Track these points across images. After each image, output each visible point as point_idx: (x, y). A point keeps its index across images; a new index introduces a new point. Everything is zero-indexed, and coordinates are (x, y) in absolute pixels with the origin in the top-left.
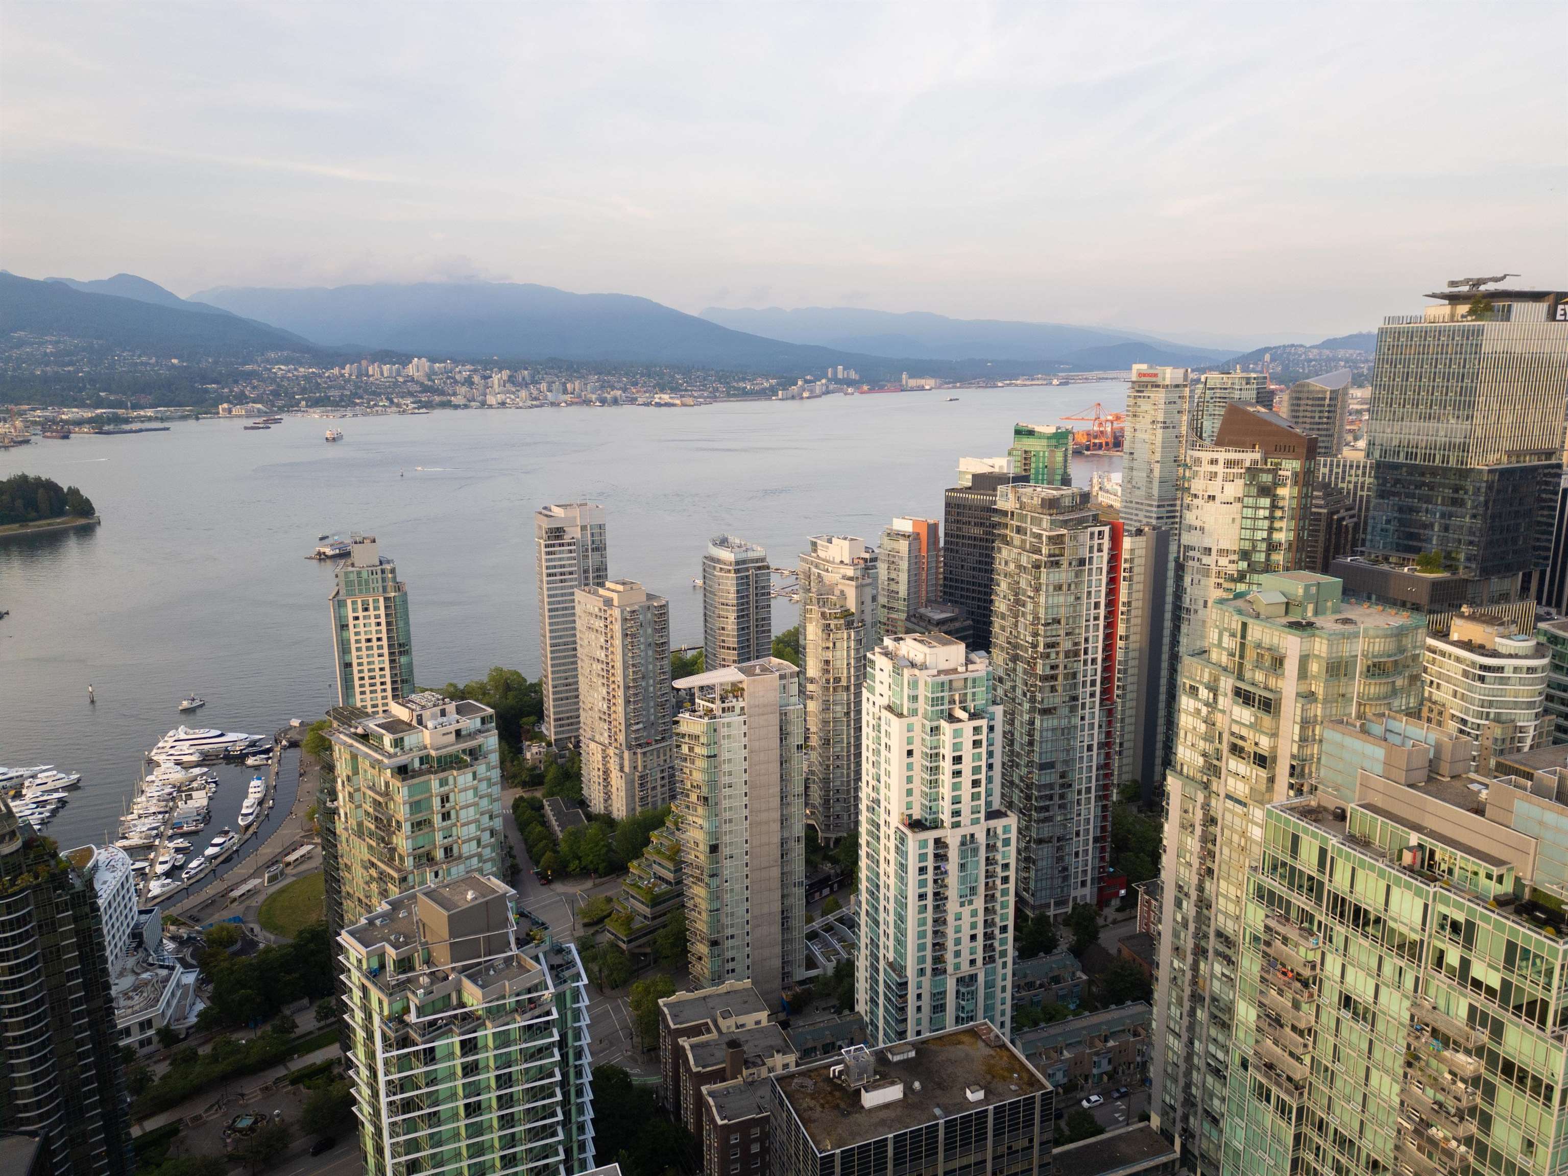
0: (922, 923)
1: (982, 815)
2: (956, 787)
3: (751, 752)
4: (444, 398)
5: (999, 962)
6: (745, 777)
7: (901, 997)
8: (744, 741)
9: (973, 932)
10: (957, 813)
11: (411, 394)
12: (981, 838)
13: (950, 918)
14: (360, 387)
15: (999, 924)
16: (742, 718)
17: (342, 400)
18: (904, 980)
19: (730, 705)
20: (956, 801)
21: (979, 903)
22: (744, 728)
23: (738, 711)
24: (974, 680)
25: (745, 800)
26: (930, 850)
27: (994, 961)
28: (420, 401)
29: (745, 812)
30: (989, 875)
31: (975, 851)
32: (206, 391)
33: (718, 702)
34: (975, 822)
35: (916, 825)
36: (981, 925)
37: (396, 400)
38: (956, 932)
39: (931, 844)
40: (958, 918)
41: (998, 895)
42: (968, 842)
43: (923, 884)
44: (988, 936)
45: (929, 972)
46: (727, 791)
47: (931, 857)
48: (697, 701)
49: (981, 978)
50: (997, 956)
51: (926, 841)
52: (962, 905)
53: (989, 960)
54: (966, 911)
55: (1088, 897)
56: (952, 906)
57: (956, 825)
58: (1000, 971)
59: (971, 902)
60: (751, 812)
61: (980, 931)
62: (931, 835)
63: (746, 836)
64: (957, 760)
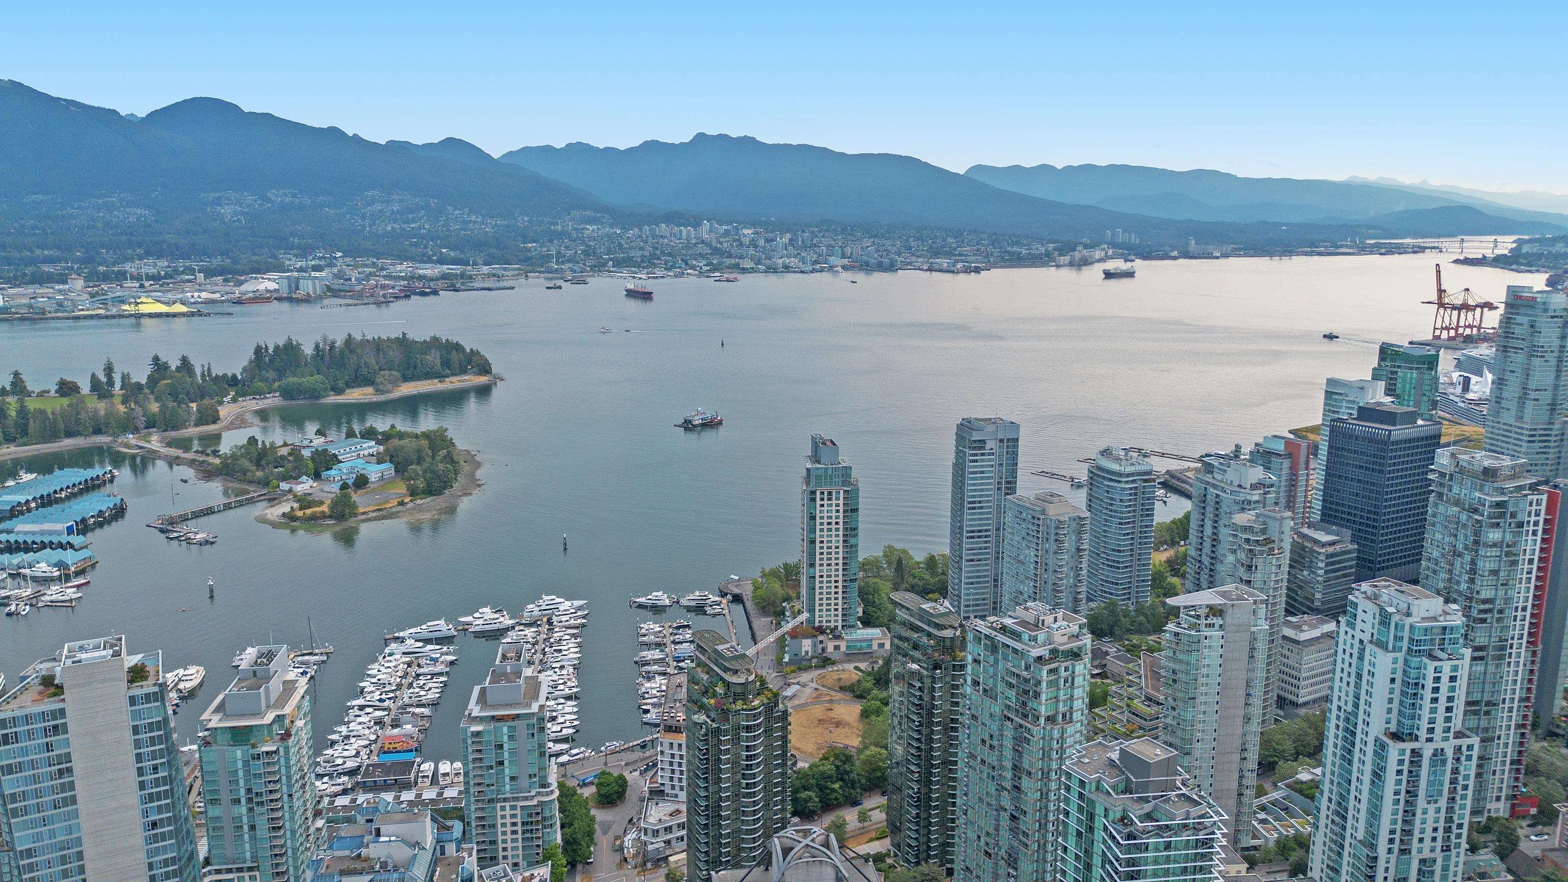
0: (1395, 813)
1: (1451, 735)
2: (1433, 711)
3: (1226, 660)
4: (733, 261)
5: (1454, 852)
6: (1219, 680)
7: (1371, 867)
8: (1221, 651)
9: (1436, 825)
10: (1431, 730)
11: (702, 256)
12: (1449, 753)
13: (1419, 812)
14: (657, 249)
15: (1457, 821)
16: (1221, 633)
17: (642, 261)
18: (1375, 855)
19: (1212, 622)
20: (1432, 721)
21: (1443, 803)
22: (1222, 642)
23: (1217, 626)
24: (1452, 629)
25: (1217, 698)
26: (1407, 757)
27: (1450, 850)
28: (712, 264)
29: (1217, 707)
30: (1453, 781)
31: (1444, 762)
32: (529, 250)
33: (1203, 619)
34: (1446, 739)
35: (1396, 736)
36: (1442, 820)
37: (690, 262)
38: (1422, 824)
39: (1408, 753)
40: (1425, 812)
41: (1458, 798)
42: (1438, 754)
43: (1399, 782)
44: (1448, 830)
45: (1396, 851)
46: (1203, 689)
47: (1407, 763)
48: (1181, 615)
49: (1439, 862)
50: (1452, 847)
51: (1404, 750)
52: (1429, 802)
53: (1446, 849)
54: (1432, 808)
55: (1501, 811)
56: (1421, 803)
57: (1429, 740)
58: (1454, 859)
59: (1436, 802)
60: (1221, 707)
61: (1441, 825)
62: (1409, 746)
63: (1215, 726)
64: (1436, 690)
